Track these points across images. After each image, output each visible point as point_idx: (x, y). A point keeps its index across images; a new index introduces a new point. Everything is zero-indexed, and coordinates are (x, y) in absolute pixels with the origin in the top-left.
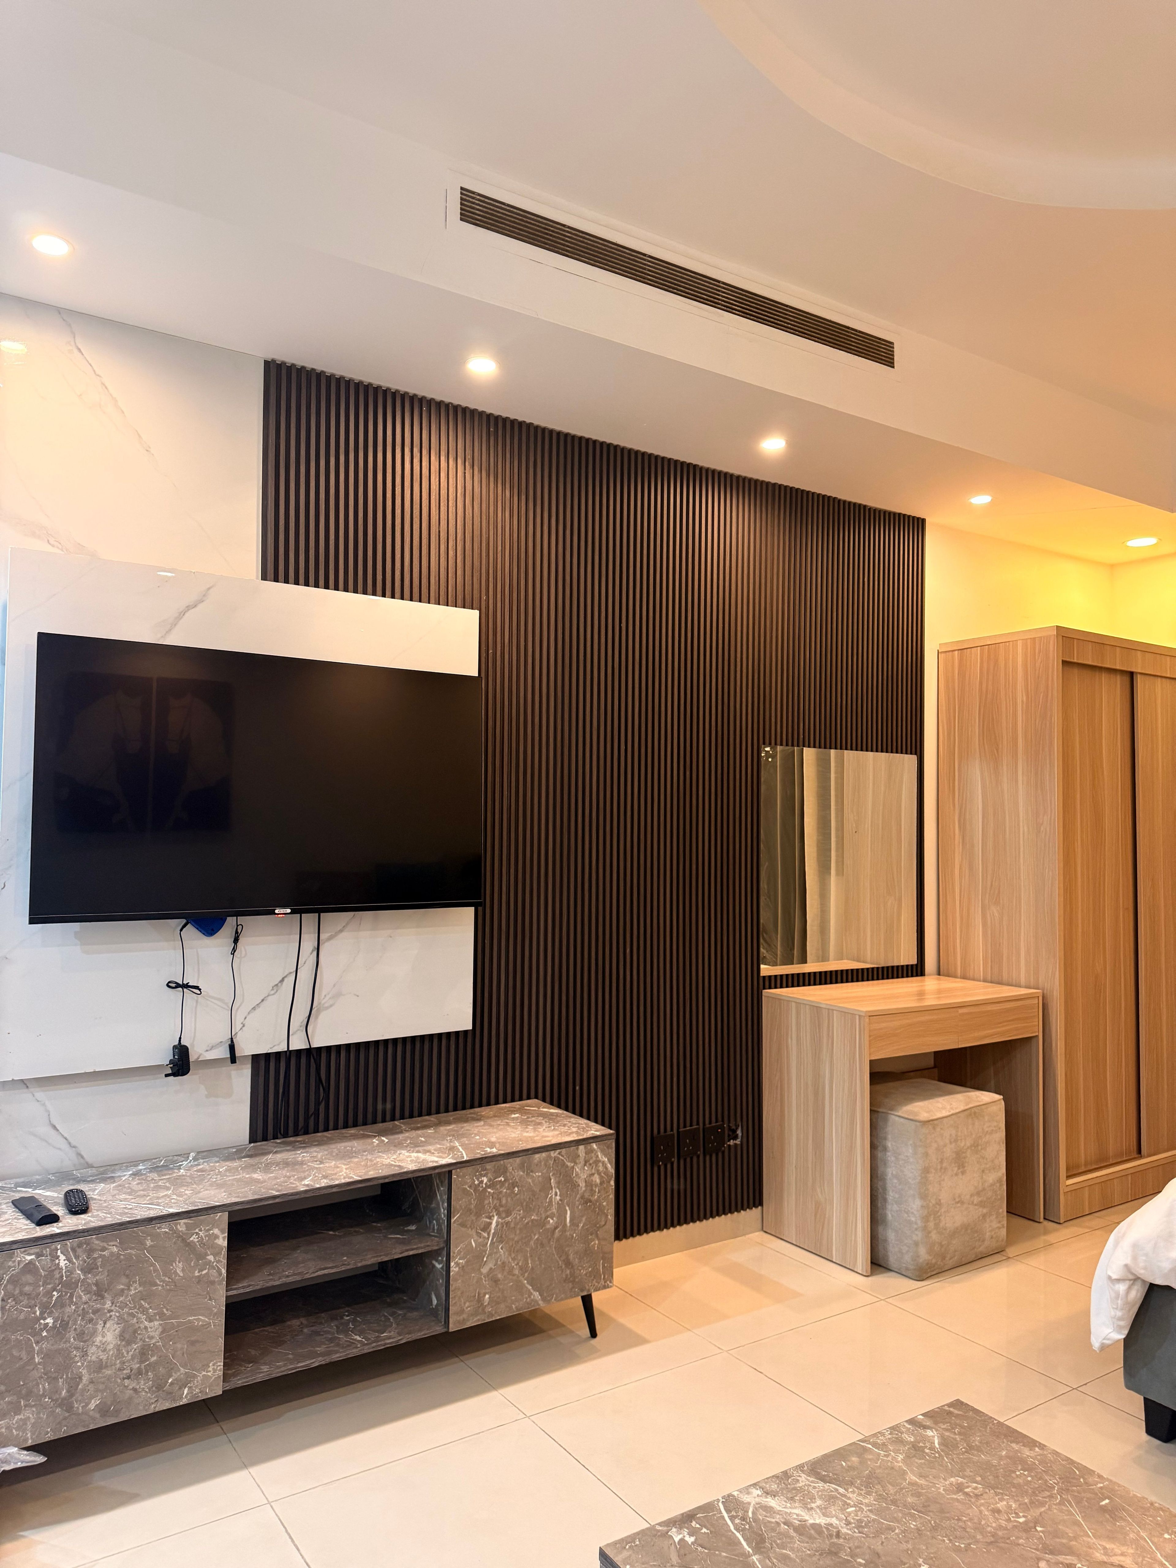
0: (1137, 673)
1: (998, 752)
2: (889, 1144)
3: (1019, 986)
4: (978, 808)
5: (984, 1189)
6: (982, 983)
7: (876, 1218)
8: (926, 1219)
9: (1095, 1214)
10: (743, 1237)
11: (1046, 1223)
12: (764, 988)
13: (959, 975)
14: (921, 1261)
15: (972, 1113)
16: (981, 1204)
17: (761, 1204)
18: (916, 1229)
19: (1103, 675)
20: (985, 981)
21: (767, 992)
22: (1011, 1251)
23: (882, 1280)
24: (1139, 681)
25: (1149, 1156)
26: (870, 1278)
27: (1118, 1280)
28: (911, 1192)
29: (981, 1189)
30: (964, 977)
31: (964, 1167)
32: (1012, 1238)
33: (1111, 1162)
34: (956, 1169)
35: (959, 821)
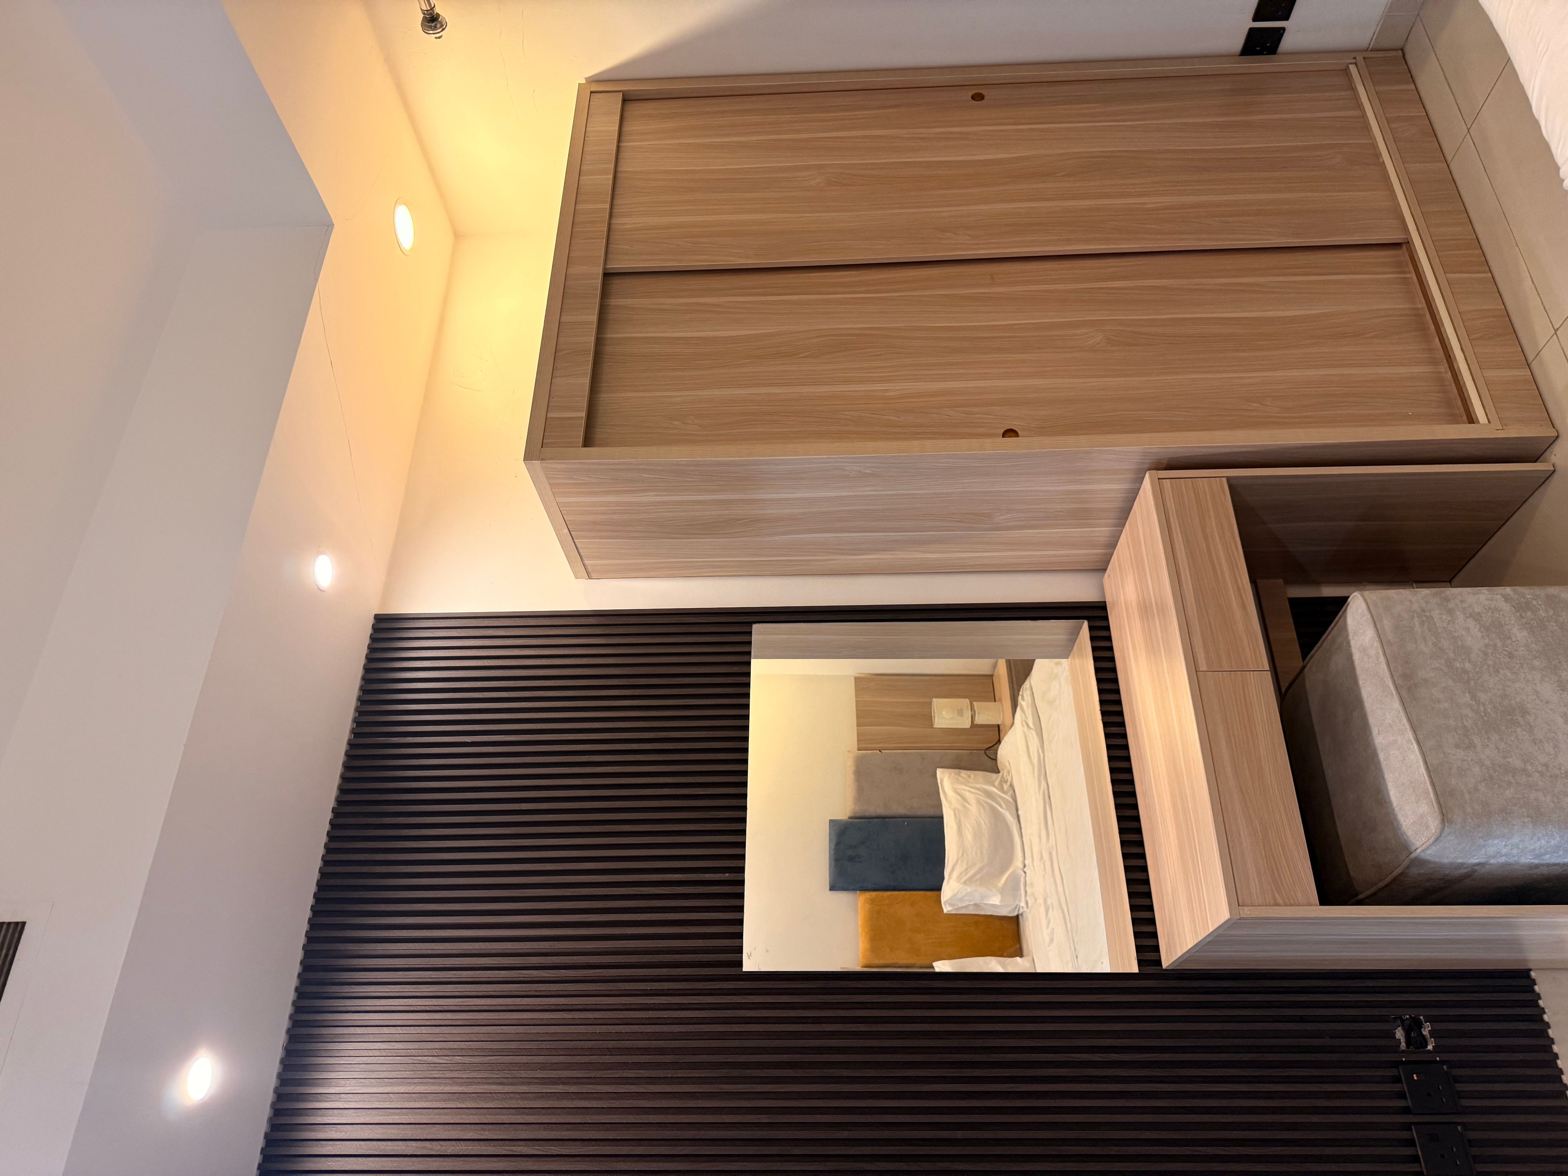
0: (605, 269)
19: (609, 336)
24: (616, 265)
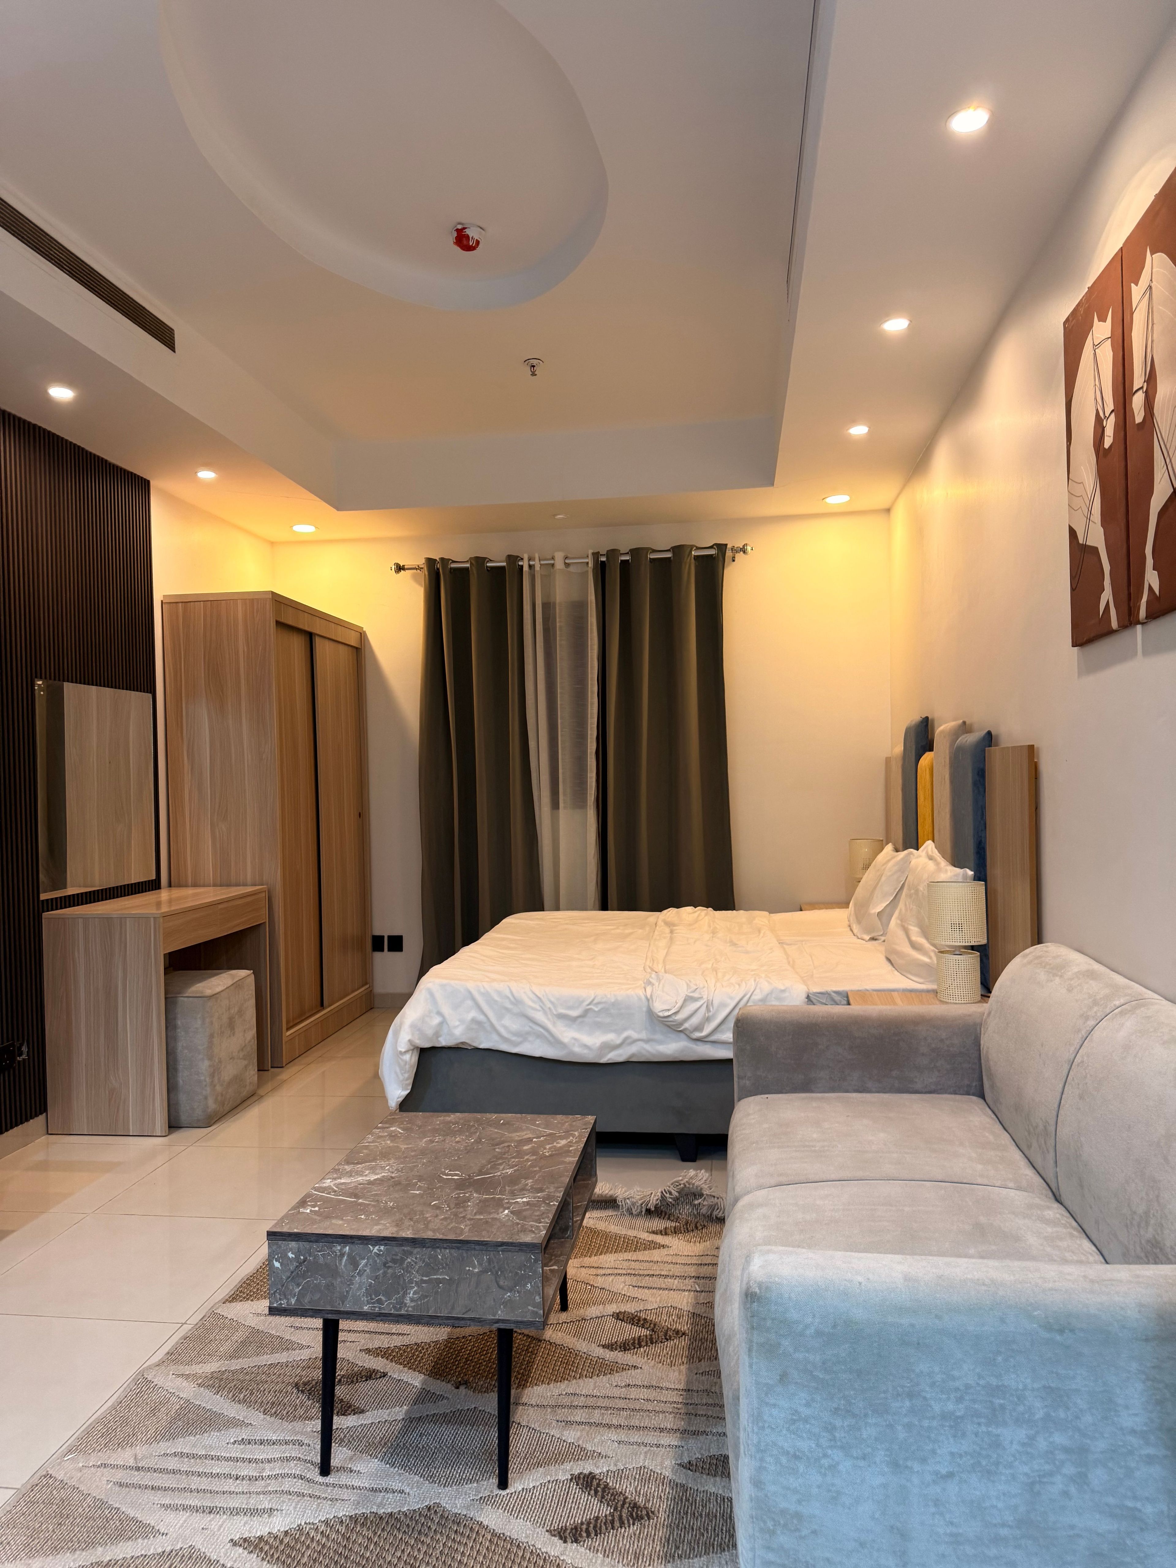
0: (314, 634)
1: (223, 693)
2: (179, 1023)
3: (245, 885)
4: (205, 740)
5: (245, 1046)
6: (211, 888)
7: (171, 1087)
8: (212, 1075)
9: (303, 1055)
10: (33, 1143)
11: (273, 1070)
12: (43, 912)
13: (190, 884)
14: (209, 1110)
15: (238, 985)
16: (244, 1058)
17: (46, 1110)
18: (206, 1086)
19: (292, 633)
20: (215, 885)
21: (45, 915)
22: (261, 1092)
23: (177, 1135)
24: (316, 641)
25: (330, 1006)
26: (168, 1137)
27: (406, 1052)
28: (201, 1056)
29: (244, 1045)
30: (195, 885)
31: (234, 1029)
32: (261, 1083)
33: (307, 1015)
34: (229, 1032)
35: (188, 752)
